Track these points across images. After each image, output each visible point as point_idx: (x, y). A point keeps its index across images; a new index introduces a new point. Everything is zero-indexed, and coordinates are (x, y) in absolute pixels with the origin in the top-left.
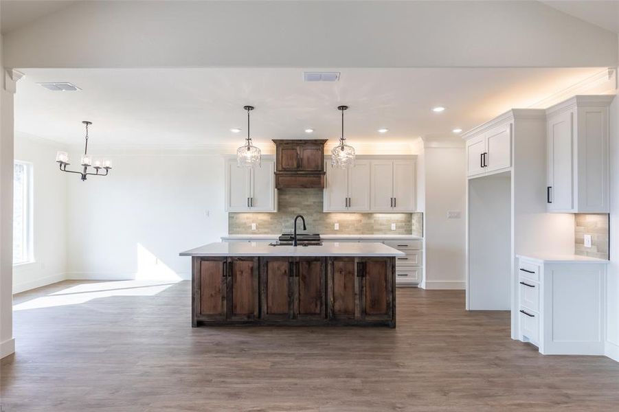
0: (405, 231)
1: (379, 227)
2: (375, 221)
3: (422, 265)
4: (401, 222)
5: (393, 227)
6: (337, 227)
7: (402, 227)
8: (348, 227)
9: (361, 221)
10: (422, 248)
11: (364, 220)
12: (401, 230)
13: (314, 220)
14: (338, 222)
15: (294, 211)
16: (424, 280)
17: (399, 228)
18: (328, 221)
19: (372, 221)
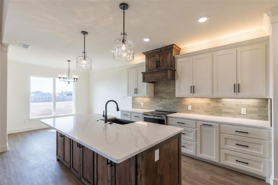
0: (258, 116)
1: (228, 110)
2: (223, 104)
3: (270, 157)
4: (254, 107)
5: (244, 111)
6: (190, 108)
7: (255, 112)
8: (199, 109)
9: (210, 104)
10: (270, 139)
11: (213, 104)
12: (253, 115)
13: (174, 102)
14: (192, 104)
15: (162, 96)
16: (272, 177)
17: (251, 112)
18: (184, 103)
19: (220, 105)
